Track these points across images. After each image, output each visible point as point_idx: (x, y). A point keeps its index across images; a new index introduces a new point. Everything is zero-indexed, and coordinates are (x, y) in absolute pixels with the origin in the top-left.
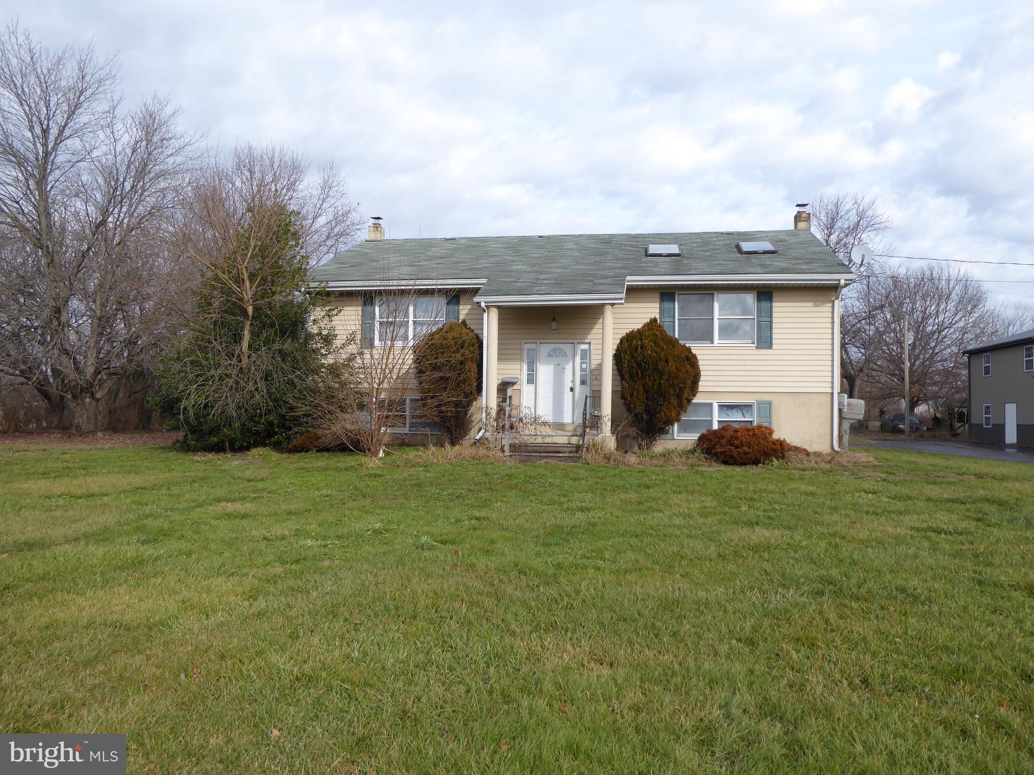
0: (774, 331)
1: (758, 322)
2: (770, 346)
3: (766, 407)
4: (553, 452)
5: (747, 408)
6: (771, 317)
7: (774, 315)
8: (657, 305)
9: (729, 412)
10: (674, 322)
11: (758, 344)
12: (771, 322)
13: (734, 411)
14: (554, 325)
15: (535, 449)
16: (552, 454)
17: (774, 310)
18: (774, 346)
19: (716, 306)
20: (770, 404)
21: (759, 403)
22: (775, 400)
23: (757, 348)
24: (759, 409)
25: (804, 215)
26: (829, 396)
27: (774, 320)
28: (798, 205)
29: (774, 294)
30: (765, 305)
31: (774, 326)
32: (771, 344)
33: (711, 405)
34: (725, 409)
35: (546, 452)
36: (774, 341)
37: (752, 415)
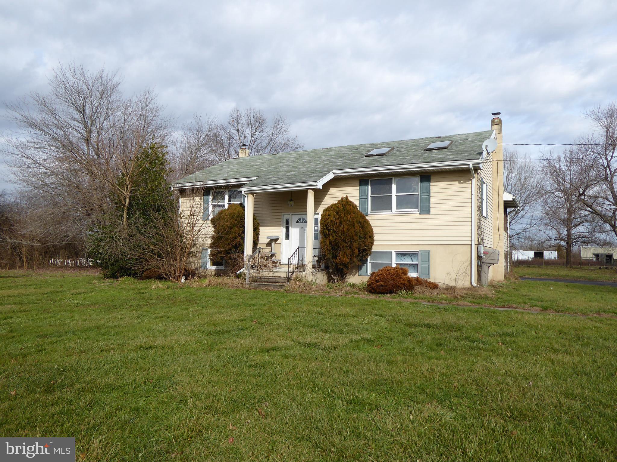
0: (431, 202)
1: (421, 196)
2: (428, 212)
3: (427, 254)
4: (273, 282)
5: (414, 255)
6: (429, 193)
7: (431, 191)
8: (358, 188)
9: (403, 258)
10: (367, 198)
11: (420, 211)
12: (429, 196)
13: (406, 257)
14: (290, 203)
15: (266, 280)
16: (271, 284)
17: (431, 187)
18: (431, 213)
19: (394, 187)
20: (428, 252)
21: (422, 251)
22: (432, 249)
23: (420, 214)
24: (421, 255)
25: (496, 120)
26: (470, 246)
27: (431, 195)
28: (494, 114)
29: (432, 177)
30: (425, 184)
31: (431, 198)
32: (430, 211)
33: (391, 253)
34: (400, 255)
35: (268, 282)
36: (431, 209)
37: (417, 260)
